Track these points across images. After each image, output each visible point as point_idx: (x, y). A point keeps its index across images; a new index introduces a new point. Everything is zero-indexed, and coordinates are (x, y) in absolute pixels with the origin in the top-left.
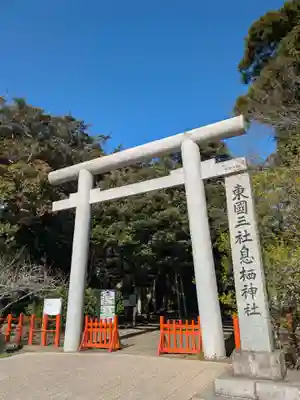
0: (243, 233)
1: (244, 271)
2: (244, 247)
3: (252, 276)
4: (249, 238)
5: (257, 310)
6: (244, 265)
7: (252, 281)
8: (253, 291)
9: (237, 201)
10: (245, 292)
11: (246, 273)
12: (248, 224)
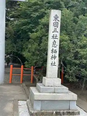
0: (55, 36)
1: (53, 50)
2: (55, 41)
3: (56, 52)
4: (57, 37)
5: (55, 64)
6: (53, 47)
7: (55, 54)
8: (55, 57)
9: (55, 21)
10: (52, 57)
11: (54, 51)
12: (57, 32)
